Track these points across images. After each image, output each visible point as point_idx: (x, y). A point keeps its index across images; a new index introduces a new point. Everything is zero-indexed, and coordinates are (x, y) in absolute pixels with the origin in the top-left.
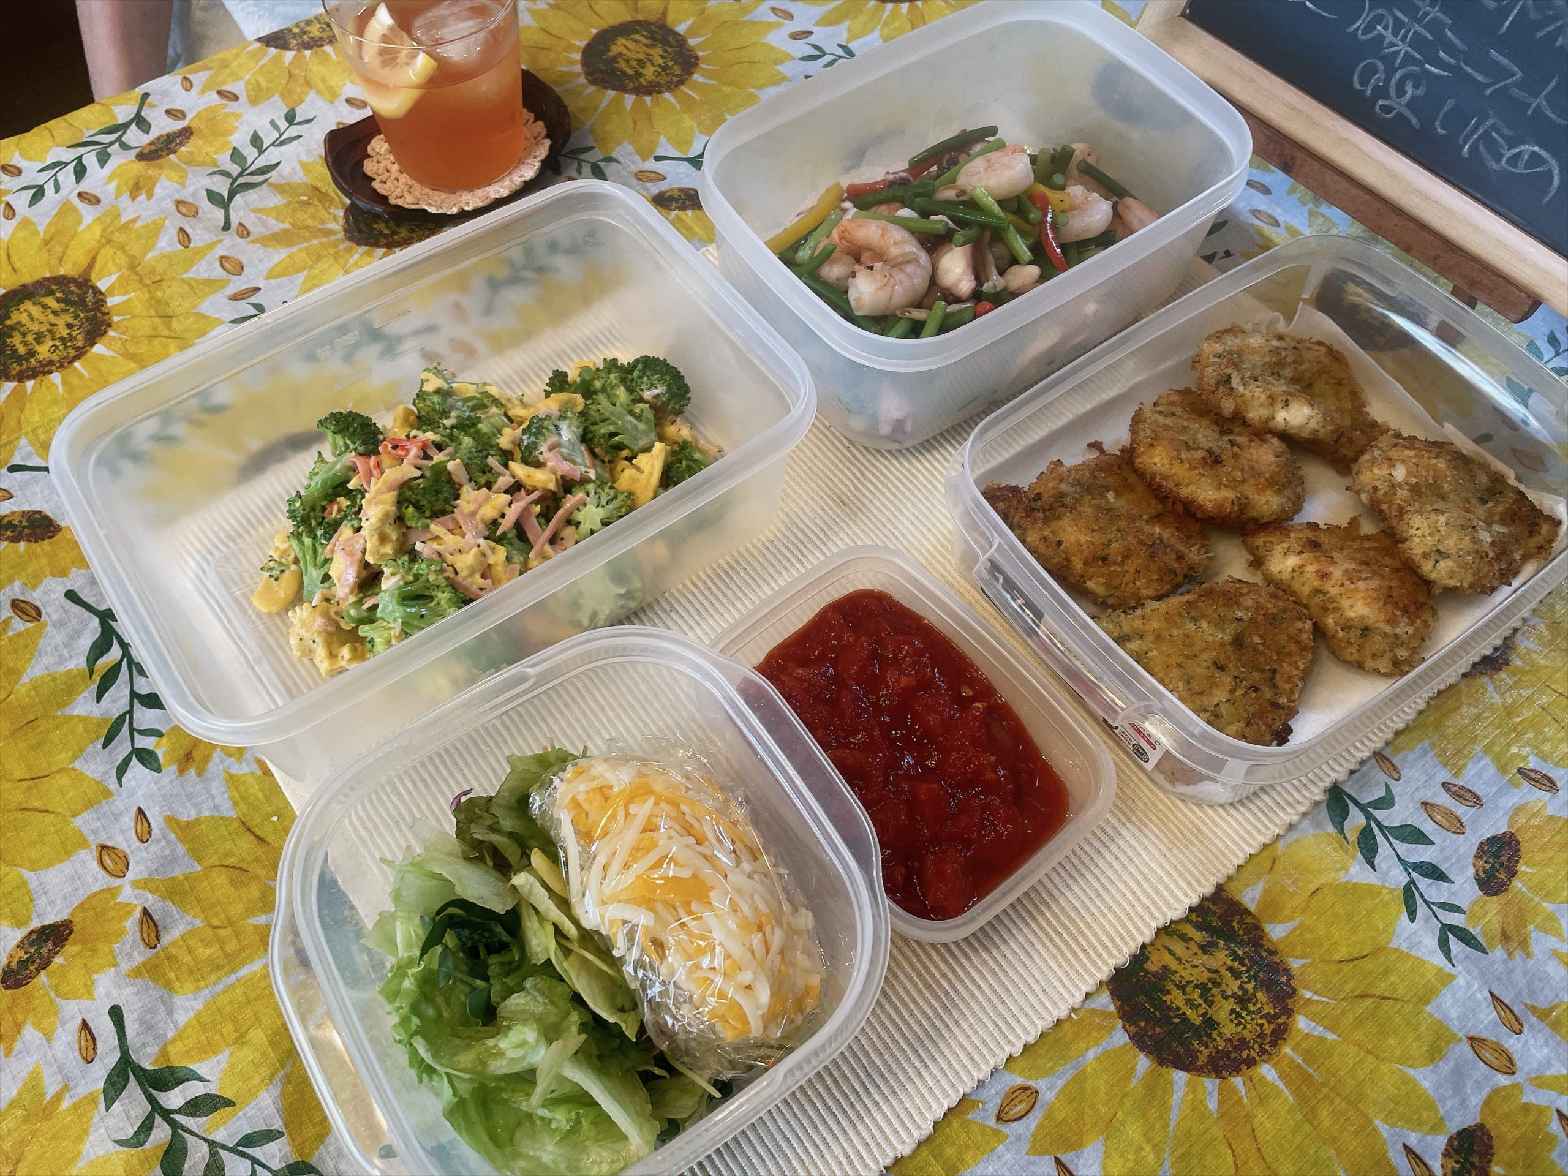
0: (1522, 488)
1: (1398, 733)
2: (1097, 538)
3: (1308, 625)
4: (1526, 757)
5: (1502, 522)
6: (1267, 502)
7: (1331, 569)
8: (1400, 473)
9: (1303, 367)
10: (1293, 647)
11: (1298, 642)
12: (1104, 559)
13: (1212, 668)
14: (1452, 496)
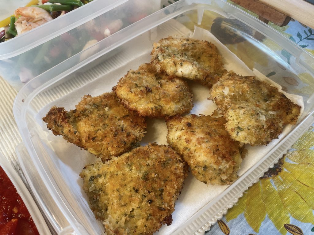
0: (285, 93)
1: (229, 210)
2: (92, 129)
3: (181, 165)
4: (288, 218)
5: (273, 109)
6: (170, 107)
7: (192, 138)
8: (226, 91)
9: (196, 51)
10: (173, 177)
11: (175, 174)
12: (94, 139)
13: (133, 191)
14: (251, 99)
